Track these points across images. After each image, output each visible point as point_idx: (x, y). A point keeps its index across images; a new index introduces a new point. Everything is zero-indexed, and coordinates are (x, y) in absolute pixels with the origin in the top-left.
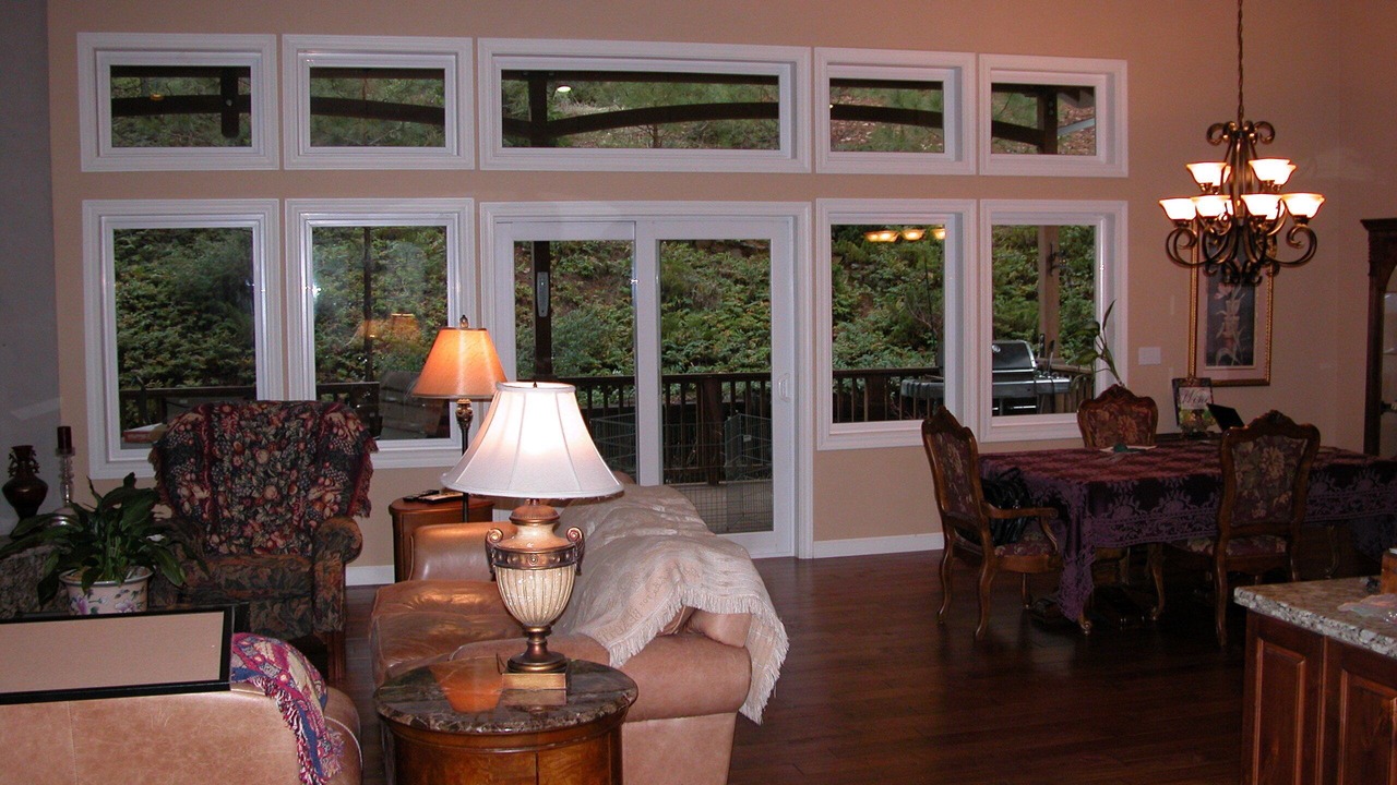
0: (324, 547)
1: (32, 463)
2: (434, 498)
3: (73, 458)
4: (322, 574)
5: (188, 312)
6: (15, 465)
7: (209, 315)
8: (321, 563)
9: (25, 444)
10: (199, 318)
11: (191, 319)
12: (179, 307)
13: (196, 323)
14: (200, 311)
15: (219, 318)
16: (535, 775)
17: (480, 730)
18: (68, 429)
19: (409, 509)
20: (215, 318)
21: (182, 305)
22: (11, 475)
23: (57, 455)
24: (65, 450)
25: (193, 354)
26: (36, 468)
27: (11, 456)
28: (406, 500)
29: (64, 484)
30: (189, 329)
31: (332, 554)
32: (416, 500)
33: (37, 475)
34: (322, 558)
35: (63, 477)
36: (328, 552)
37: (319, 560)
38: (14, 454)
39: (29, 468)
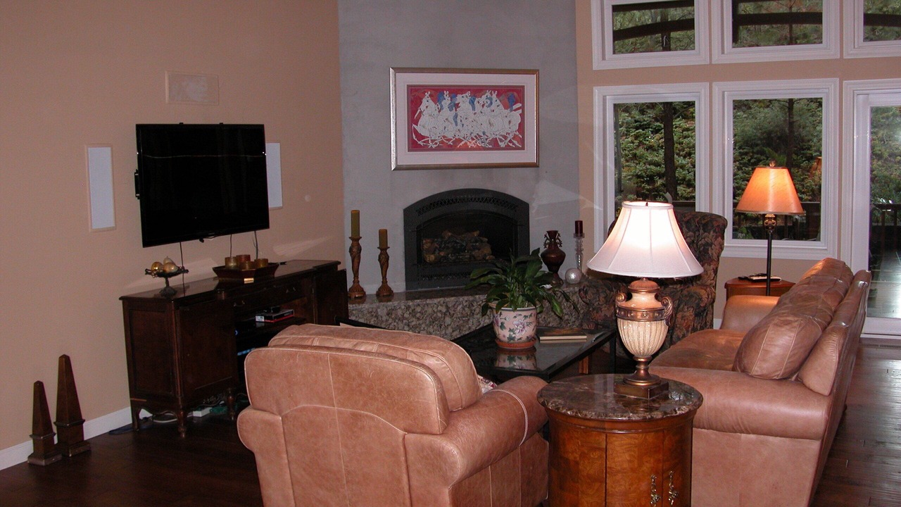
0: (684, 304)
1: (557, 241)
2: (755, 278)
3: (583, 239)
4: (680, 320)
5: (746, 154)
6: (548, 241)
7: (759, 156)
8: (680, 313)
9: (554, 230)
10: (752, 158)
11: (746, 158)
12: (741, 151)
13: (749, 160)
14: (753, 152)
15: (764, 157)
16: (604, 447)
17: (569, 413)
18: (581, 222)
19: (741, 284)
20: (762, 157)
21: (743, 149)
22: (545, 247)
23: (574, 237)
24: (579, 234)
25: (743, 181)
26: (561, 244)
27: (546, 236)
28: (740, 279)
29: (577, 254)
30: (745, 165)
31: (688, 308)
32: (746, 279)
33: (560, 248)
34: (682, 310)
35: (577, 250)
36: (686, 307)
37: (680, 311)
38: (547, 235)
39: (556, 244)
